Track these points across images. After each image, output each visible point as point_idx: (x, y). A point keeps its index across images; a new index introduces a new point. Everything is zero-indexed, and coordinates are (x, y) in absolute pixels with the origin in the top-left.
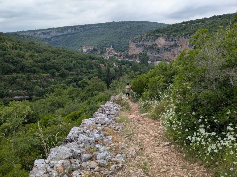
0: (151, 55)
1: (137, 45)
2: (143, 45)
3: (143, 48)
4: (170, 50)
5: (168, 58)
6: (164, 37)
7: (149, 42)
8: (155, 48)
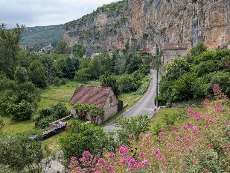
0: (87, 45)
1: (70, 33)
2: (78, 32)
3: (78, 36)
4: (115, 32)
5: (113, 47)
6: (106, 11)
7: (86, 26)
8: (93, 33)
